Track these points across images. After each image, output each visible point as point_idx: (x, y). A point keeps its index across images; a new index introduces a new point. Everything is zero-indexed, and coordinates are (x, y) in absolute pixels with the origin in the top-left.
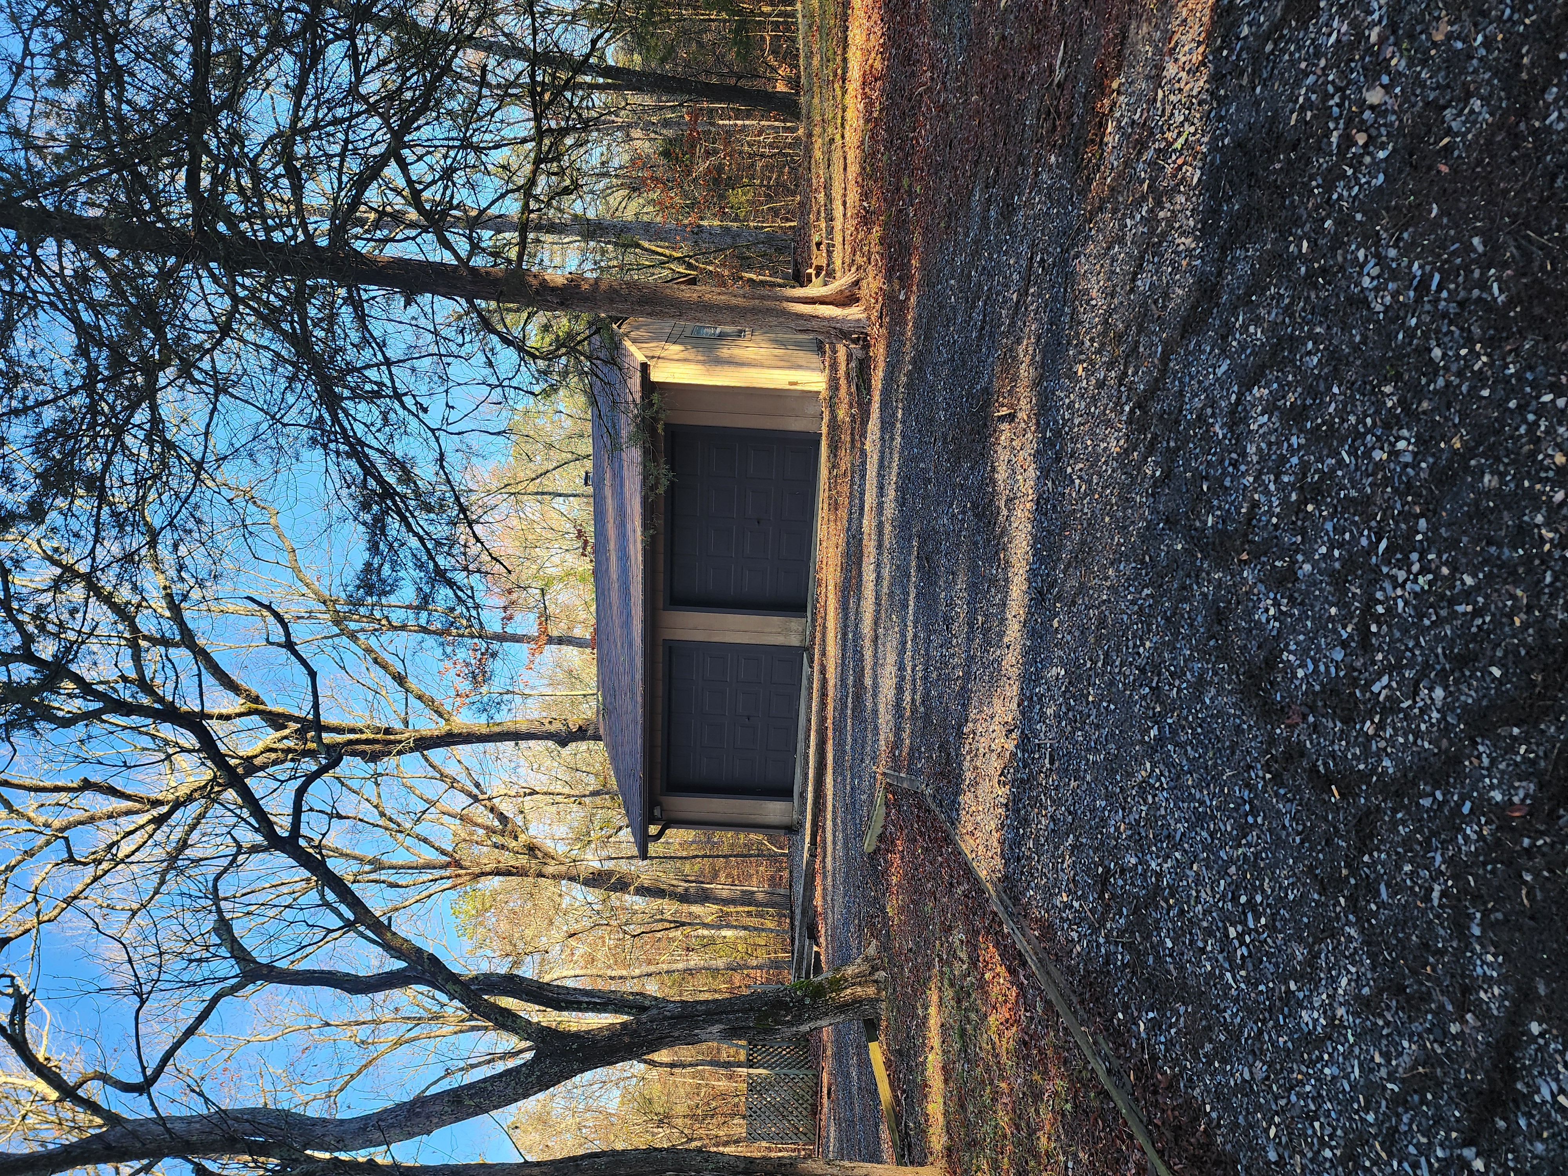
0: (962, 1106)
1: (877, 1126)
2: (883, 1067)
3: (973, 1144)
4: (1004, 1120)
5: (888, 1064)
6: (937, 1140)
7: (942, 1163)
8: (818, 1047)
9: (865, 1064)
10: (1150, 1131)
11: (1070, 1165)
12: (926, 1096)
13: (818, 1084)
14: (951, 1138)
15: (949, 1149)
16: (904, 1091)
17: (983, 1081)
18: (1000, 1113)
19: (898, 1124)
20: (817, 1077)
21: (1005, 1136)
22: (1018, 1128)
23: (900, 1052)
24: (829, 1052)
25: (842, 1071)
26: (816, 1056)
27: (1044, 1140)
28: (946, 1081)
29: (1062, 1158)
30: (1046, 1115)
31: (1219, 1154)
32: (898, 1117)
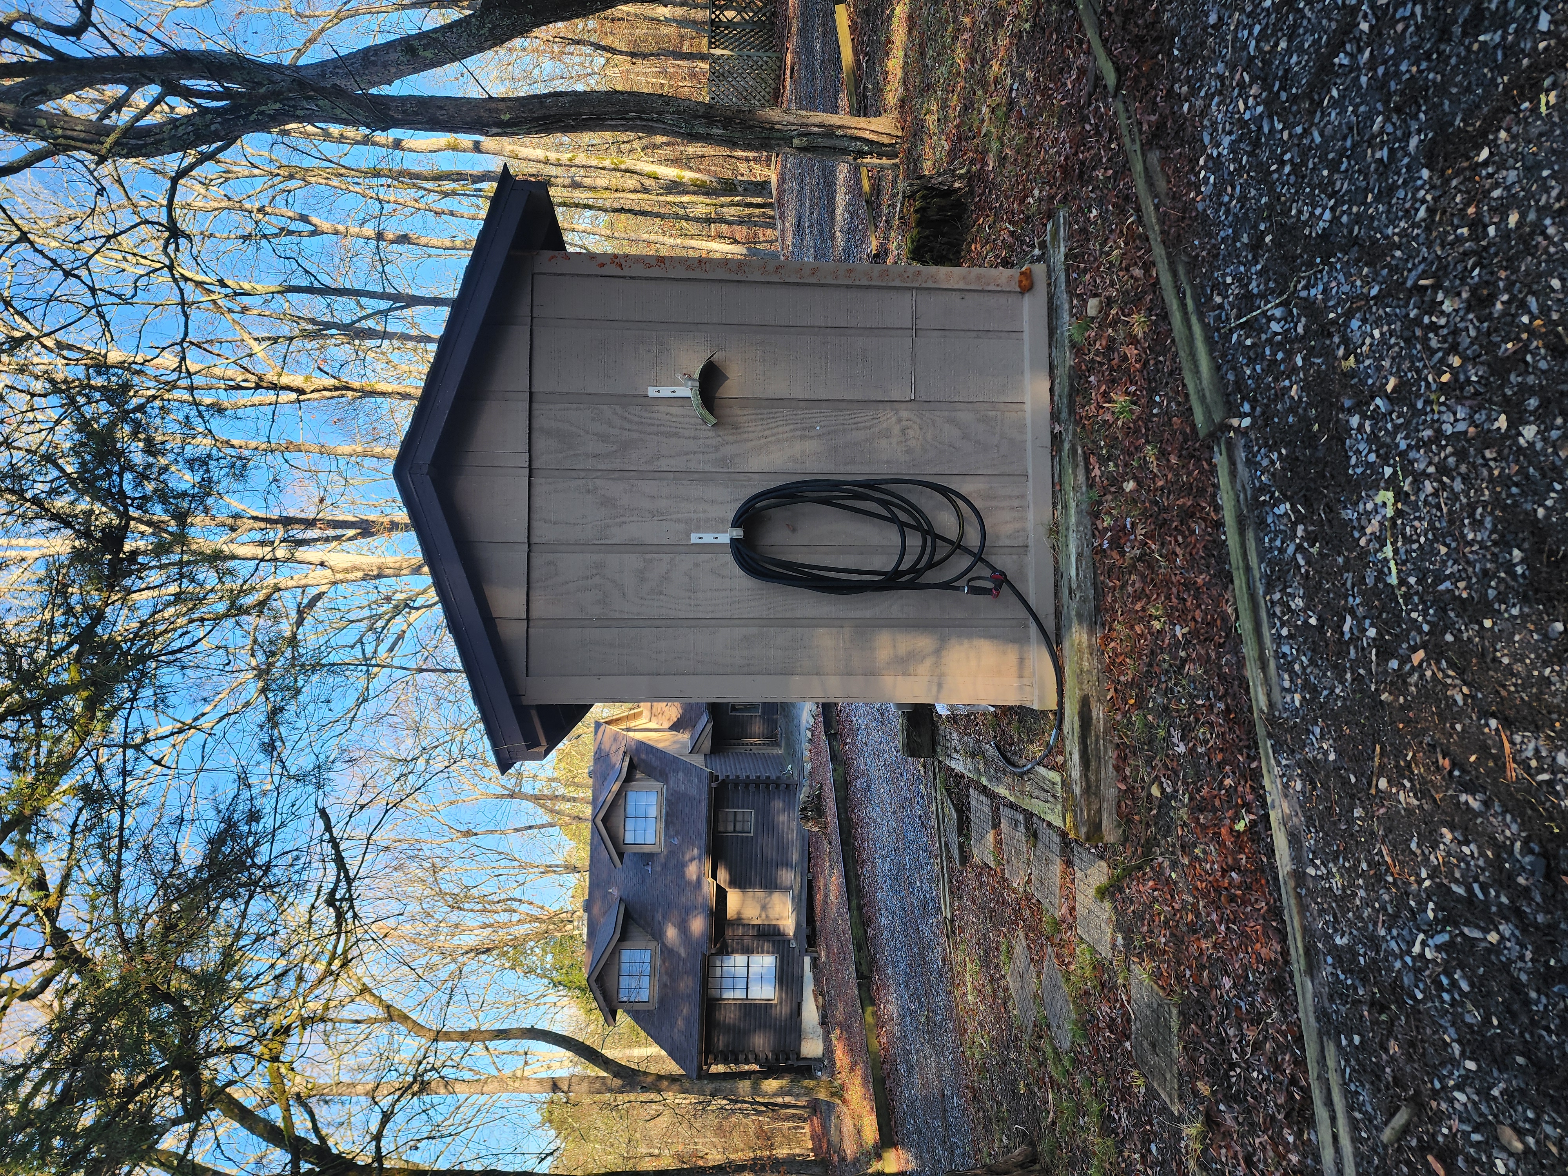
0: (922, 54)
1: (836, 95)
2: (847, 31)
3: (927, 88)
4: (960, 56)
5: (853, 28)
6: (893, 94)
7: (895, 114)
8: (783, 28)
9: (831, 31)
10: (1101, 22)
11: (1015, 86)
12: (888, 53)
13: (782, 67)
14: (907, 89)
15: (903, 101)
16: (866, 54)
17: (947, 21)
18: (959, 51)
19: (857, 87)
20: (782, 60)
21: (958, 74)
22: (973, 61)
23: (866, 12)
24: (794, 29)
25: (807, 48)
26: (781, 38)
27: (995, 68)
28: (910, 32)
29: (1009, 81)
30: (1003, 40)
31: (1162, 30)
32: (858, 80)
